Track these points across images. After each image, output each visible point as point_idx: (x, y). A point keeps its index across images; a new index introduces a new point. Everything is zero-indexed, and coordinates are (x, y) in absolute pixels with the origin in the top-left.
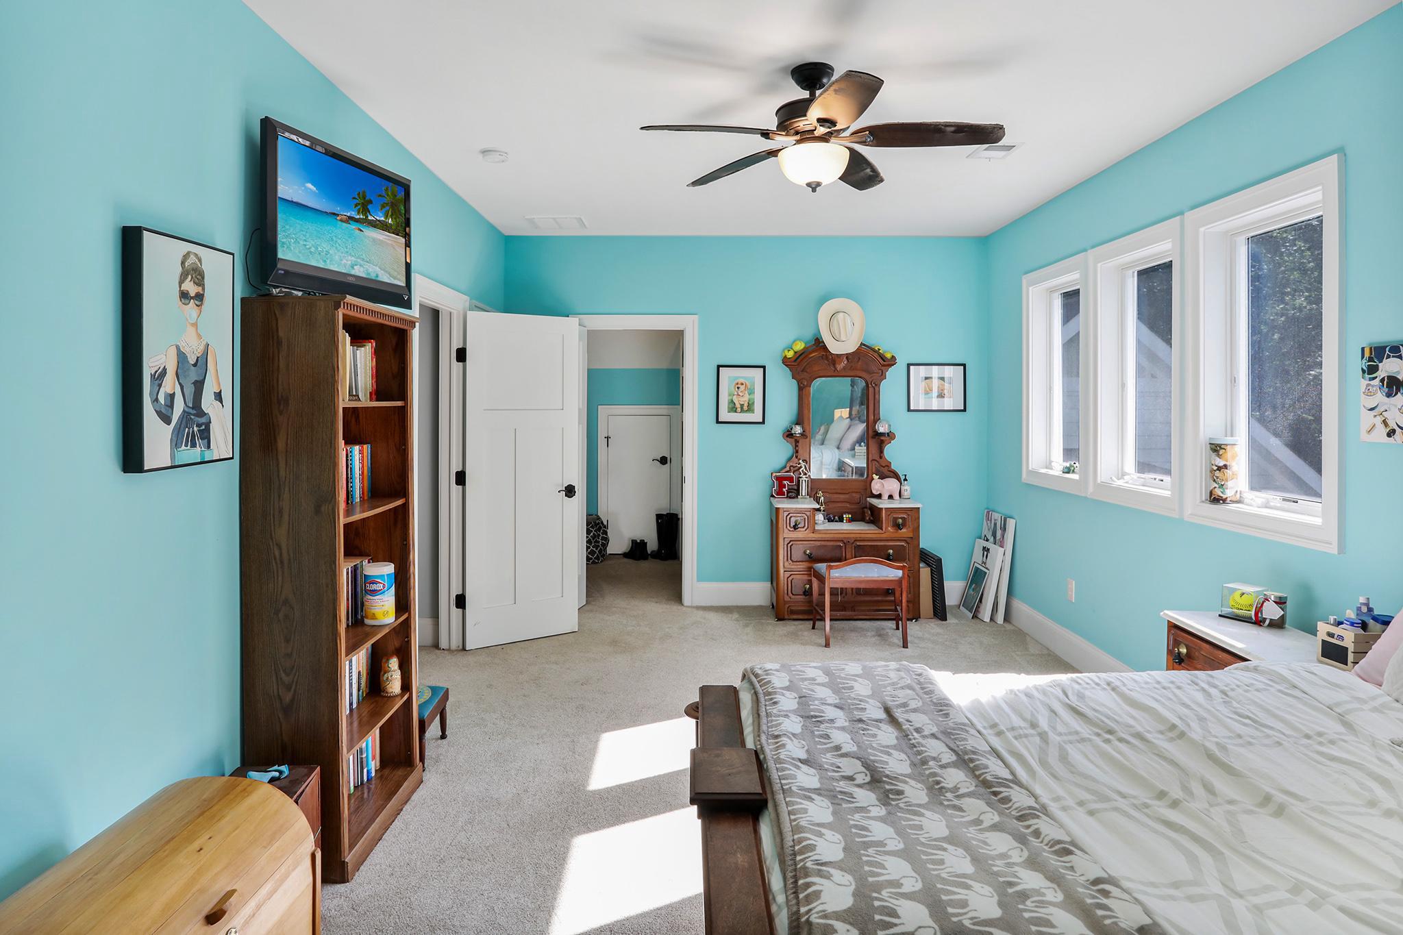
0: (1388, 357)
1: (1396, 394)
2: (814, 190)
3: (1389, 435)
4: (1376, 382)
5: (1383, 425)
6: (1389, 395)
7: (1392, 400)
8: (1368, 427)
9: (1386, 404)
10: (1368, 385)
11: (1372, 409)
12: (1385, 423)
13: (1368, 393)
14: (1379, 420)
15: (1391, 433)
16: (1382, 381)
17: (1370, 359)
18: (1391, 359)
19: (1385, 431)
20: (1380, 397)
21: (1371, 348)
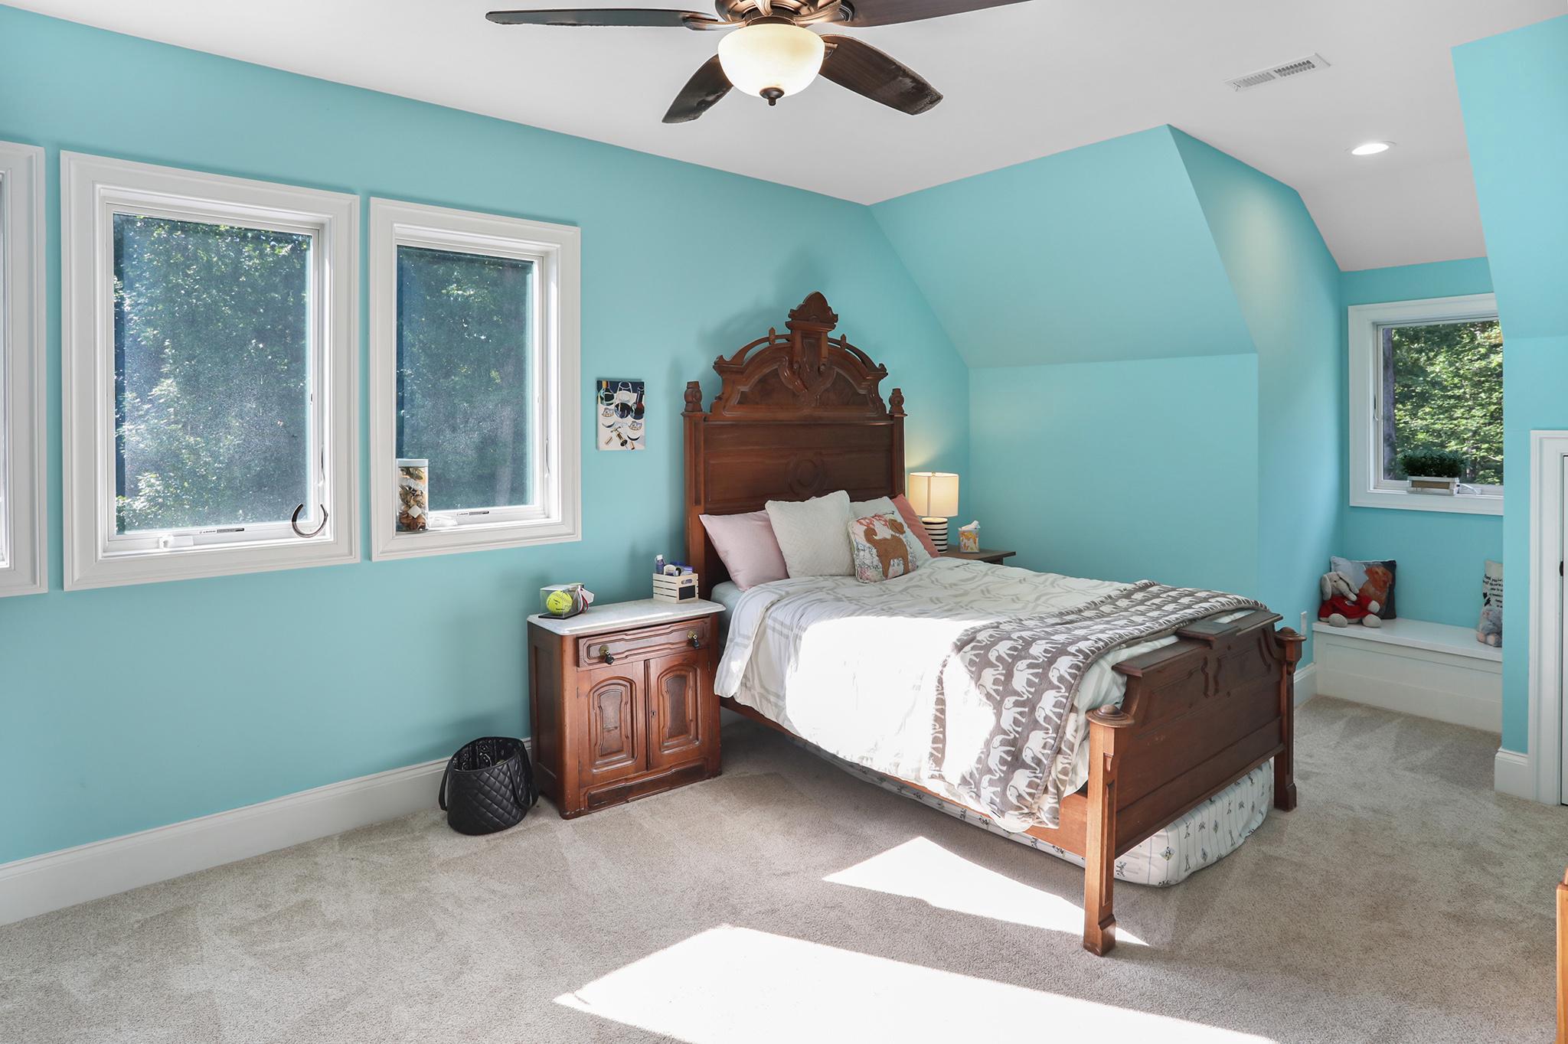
0: (621, 390)
1: (627, 416)
2: (772, 102)
3: (622, 445)
4: (613, 407)
5: (618, 438)
6: (622, 417)
7: (624, 420)
8: (607, 439)
9: (619, 423)
10: (605, 409)
11: (609, 427)
12: (619, 436)
13: (606, 414)
14: (615, 434)
15: (624, 443)
16: (617, 406)
17: (607, 390)
18: (623, 391)
19: (619, 442)
20: (615, 418)
21: (607, 382)
